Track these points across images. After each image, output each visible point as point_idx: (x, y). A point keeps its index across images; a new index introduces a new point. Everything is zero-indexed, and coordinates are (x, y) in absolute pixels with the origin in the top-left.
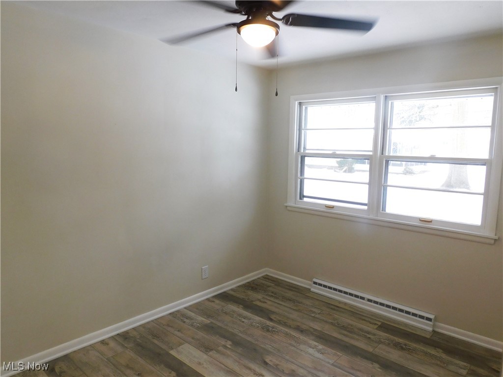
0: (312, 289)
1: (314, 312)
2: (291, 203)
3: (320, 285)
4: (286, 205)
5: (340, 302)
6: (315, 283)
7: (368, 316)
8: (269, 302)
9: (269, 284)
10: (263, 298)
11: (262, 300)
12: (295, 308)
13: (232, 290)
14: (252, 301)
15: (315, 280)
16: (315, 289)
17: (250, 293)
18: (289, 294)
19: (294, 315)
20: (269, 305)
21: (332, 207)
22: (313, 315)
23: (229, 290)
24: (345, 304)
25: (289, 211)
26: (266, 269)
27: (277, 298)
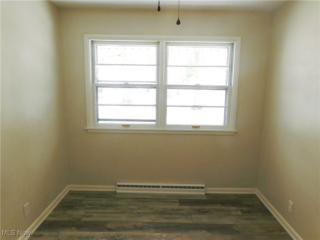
0: (118, 191)
1: (135, 209)
2: (90, 127)
3: (124, 186)
4: (86, 128)
5: (143, 194)
6: (119, 186)
7: (167, 198)
8: (94, 215)
9: (80, 198)
10: (86, 212)
11: (86, 214)
12: (119, 211)
13: (50, 216)
14: (79, 219)
15: (118, 184)
16: (120, 191)
17: (70, 212)
18: (104, 201)
19: (123, 218)
20: (96, 217)
21: (129, 126)
22: (136, 212)
23: (48, 217)
24: (147, 194)
25: (89, 133)
26: (69, 186)
27: (96, 208)
